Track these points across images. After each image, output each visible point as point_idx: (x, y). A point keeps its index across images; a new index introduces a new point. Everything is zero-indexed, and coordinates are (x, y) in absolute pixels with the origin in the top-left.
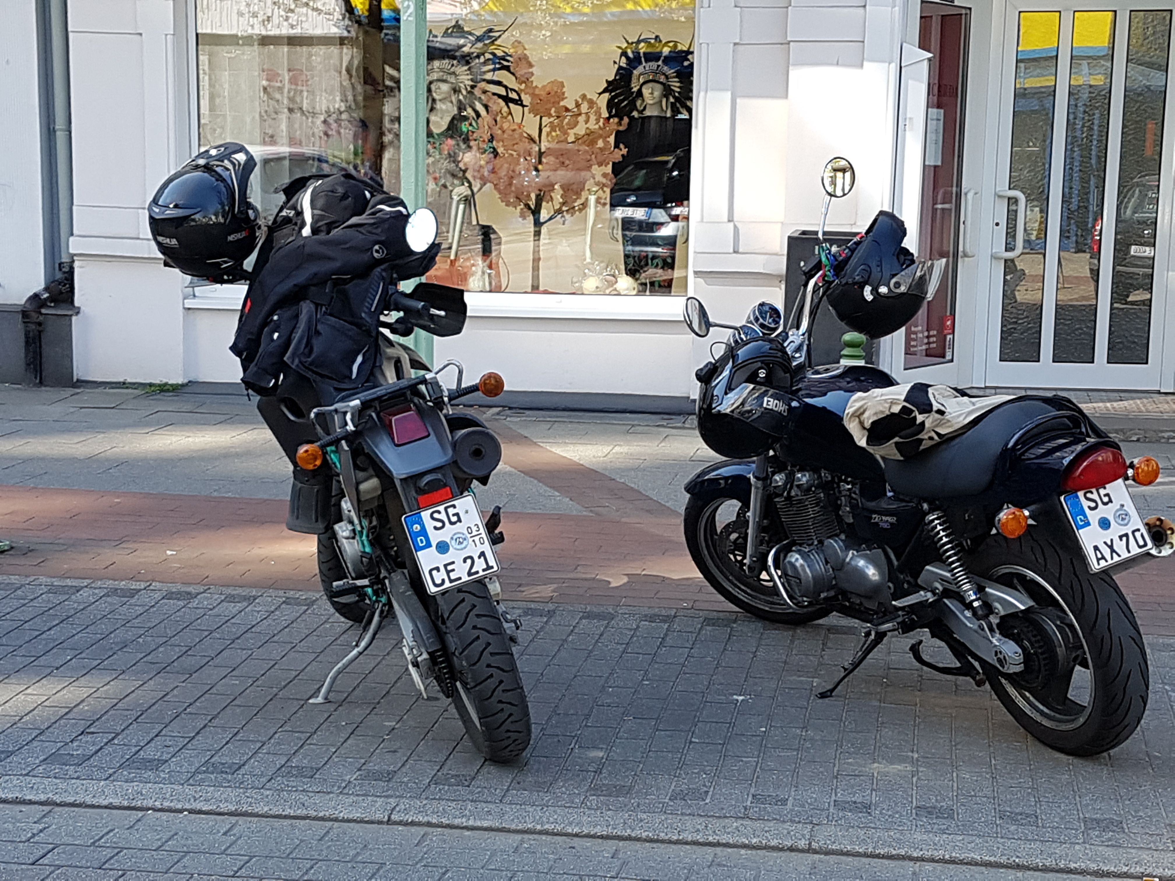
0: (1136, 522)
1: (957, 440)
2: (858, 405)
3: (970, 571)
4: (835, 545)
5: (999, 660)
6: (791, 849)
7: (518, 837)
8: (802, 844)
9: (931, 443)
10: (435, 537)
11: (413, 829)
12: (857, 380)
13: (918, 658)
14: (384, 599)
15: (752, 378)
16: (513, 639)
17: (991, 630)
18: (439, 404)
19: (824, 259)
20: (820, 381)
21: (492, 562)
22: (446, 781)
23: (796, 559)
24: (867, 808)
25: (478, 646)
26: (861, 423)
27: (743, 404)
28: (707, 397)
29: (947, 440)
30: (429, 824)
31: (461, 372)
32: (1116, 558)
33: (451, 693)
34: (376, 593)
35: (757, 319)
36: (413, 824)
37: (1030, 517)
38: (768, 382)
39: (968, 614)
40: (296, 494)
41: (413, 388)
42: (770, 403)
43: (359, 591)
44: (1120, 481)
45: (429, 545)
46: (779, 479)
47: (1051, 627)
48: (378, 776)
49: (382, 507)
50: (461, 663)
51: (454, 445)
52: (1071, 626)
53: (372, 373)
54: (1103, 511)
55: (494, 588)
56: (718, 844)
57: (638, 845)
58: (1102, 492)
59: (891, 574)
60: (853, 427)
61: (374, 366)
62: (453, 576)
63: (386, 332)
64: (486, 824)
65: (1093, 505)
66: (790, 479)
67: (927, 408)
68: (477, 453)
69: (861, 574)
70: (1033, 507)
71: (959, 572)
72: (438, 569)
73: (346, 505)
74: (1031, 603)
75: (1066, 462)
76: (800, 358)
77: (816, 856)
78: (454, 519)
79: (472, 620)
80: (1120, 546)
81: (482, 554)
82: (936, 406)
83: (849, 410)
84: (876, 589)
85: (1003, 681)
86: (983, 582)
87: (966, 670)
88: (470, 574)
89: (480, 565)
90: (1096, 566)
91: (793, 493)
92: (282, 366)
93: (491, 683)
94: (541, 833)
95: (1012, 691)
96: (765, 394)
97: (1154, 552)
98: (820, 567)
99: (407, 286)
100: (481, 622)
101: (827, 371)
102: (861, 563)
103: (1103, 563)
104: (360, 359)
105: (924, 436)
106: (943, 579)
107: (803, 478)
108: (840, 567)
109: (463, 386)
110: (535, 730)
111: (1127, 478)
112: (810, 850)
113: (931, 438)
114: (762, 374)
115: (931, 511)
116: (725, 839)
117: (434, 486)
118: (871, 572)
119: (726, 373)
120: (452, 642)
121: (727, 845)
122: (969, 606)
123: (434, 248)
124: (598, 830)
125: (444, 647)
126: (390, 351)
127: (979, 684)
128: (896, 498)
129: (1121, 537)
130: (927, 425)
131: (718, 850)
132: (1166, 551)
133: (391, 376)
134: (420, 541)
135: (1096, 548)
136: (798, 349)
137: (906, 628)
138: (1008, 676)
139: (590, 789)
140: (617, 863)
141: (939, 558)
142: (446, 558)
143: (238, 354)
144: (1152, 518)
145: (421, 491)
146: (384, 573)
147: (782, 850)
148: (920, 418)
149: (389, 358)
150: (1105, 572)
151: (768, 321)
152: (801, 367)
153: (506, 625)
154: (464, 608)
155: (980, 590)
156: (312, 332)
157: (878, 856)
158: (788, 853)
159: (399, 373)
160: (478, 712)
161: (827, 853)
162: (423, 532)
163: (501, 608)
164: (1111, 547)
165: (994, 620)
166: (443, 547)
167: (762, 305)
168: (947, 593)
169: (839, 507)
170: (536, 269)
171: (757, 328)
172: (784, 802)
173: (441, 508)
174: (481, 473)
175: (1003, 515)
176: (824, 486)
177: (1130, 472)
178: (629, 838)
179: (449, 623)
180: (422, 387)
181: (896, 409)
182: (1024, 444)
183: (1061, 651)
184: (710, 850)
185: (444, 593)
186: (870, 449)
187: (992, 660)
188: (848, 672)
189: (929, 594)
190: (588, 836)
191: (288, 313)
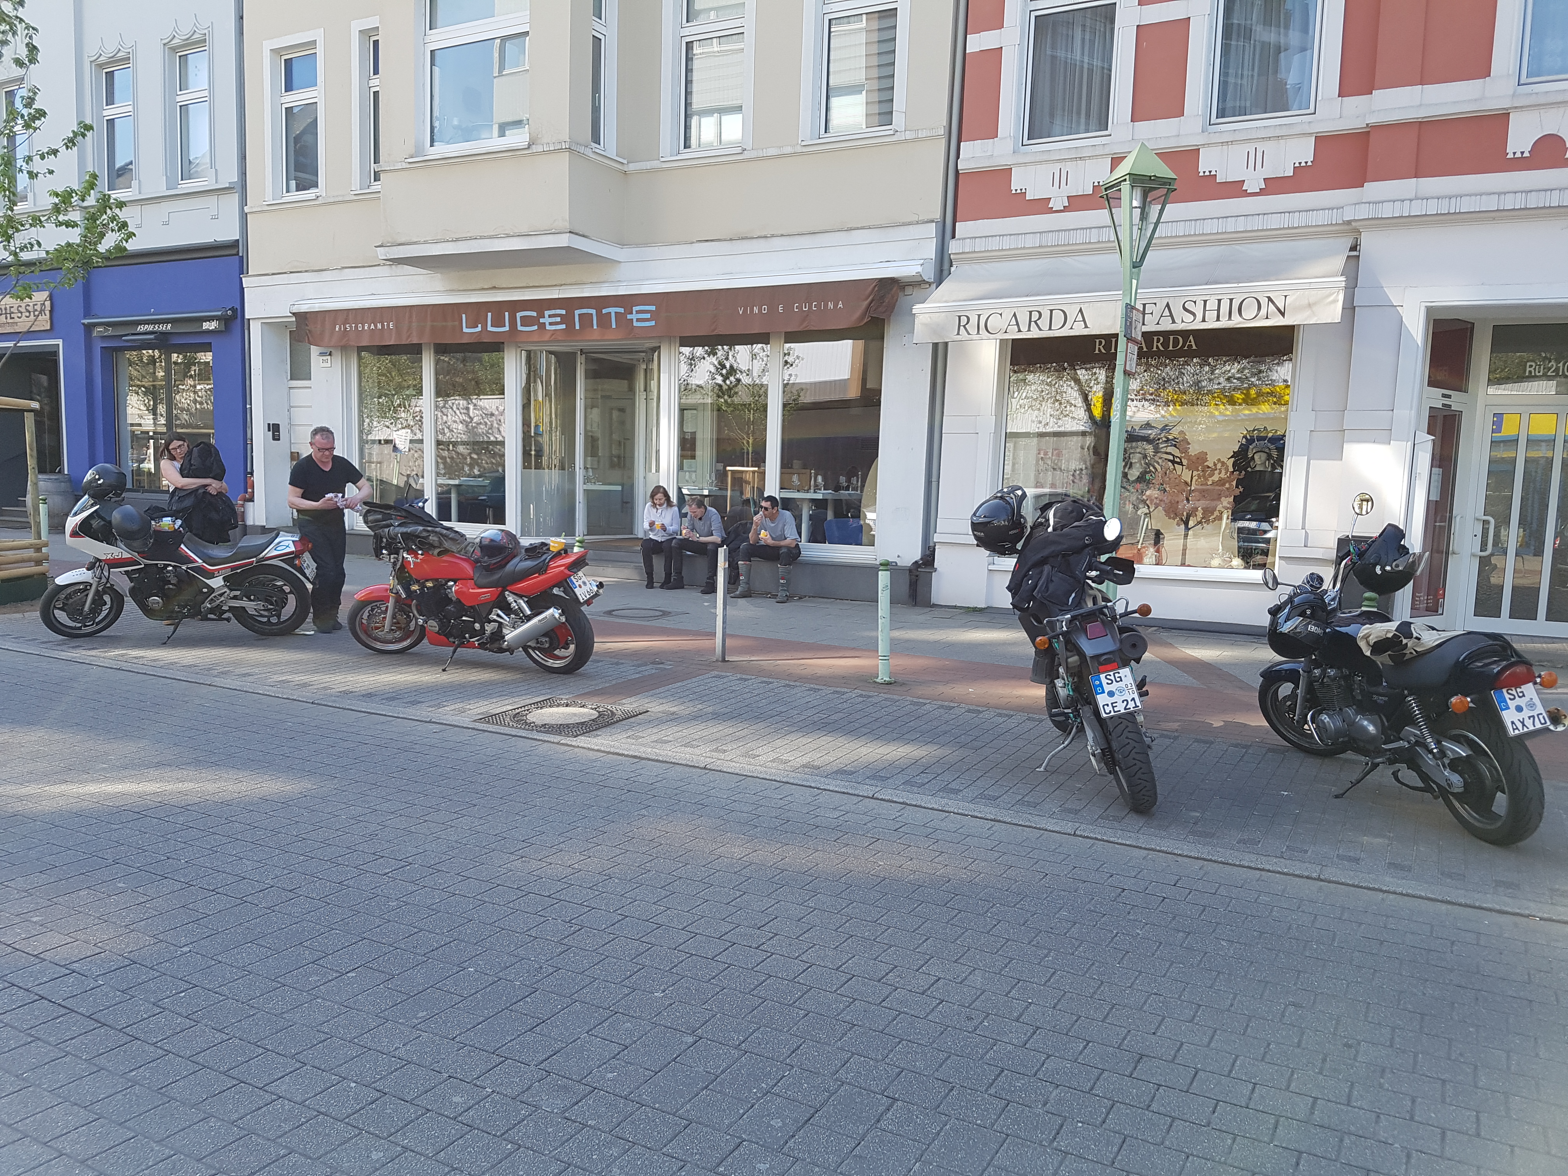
0: (1540, 709)
1: (1428, 655)
2: (1366, 632)
3: (1432, 732)
4: (1350, 711)
5: (1448, 784)
6: (1308, 877)
7: (1146, 852)
8: (1314, 875)
9: (1412, 656)
10: (1107, 688)
11: (1088, 840)
12: (1369, 618)
13: (1397, 779)
14: (1079, 720)
15: (1302, 614)
16: (1149, 747)
17: (1444, 766)
18: (1114, 619)
19: (1352, 550)
20: (1347, 618)
21: (1138, 704)
22: (1107, 818)
23: (1325, 718)
24: (1357, 860)
25: (1129, 748)
26: (1368, 643)
27: (1296, 628)
28: (1274, 623)
29: (1420, 655)
30: (1096, 839)
31: (1127, 603)
32: (1526, 730)
33: (1112, 772)
34: (1075, 716)
35: (1308, 582)
36: (1087, 837)
37: (1472, 701)
38: (1312, 616)
39: (1430, 756)
40: (1036, 663)
41: (1101, 611)
42: (1312, 628)
43: (1066, 715)
44: (1531, 684)
45: (1103, 692)
46: (1317, 672)
47: (1483, 768)
48: (1070, 811)
49: (1080, 672)
50: (1119, 756)
51: (1121, 641)
52: (1496, 768)
53: (1080, 603)
54: (1518, 701)
55: (1140, 718)
56: (1263, 870)
57: (1215, 865)
58: (1519, 690)
59: (1383, 730)
60: (1362, 644)
61: (1081, 598)
62: (1116, 709)
63: (1090, 582)
64: (1128, 843)
65: (1512, 697)
66: (1324, 672)
67: (1410, 636)
68: (1134, 646)
69: (1365, 729)
70: (1472, 696)
71: (1425, 732)
72: (1108, 705)
73: (1061, 670)
74: (1470, 753)
75: (1495, 671)
76: (1334, 605)
77: (1322, 883)
78: (1118, 679)
79: (1126, 734)
80: (1529, 723)
81: (1133, 699)
82: (1415, 635)
83: (1361, 635)
84: (1373, 739)
85: (1451, 797)
86: (1441, 738)
87: (1427, 789)
88: (1125, 709)
89: (1131, 705)
90: (1512, 733)
91: (1325, 680)
92: (1033, 598)
93: (1136, 768)
94: (1159, 851)
95: (1457, 804)
96: (1309, 624)
97: (1552, 727)
98: (1339, 724)
99: (1103, 558)
100: (1131, 735)
101: (1350, 612)
102: (1365, 723)
103: (1517, 732)
104: (1073, 595)
105: (1407, 651)
106: (1415, 735)
107: (1331, 672)
108: (1352, 724)
109: (1129, 610)
110: (1160, 798)
111: (1535, 683)
112: (1319, 879)
113: (1411, 653)
114: (1308, 612)
115: (1410, 695)
116: (1267, 867)
117: (1108, 662)
118: (1371, 728)
119: (1286, 610)
120: (1115, 745)
121: (1269, 871)
122: (1431, 752)
123: (1119, 538)
124: (1192, 854)
125: (1110, 747)
126: (1091, 592)
127: (1436, 798)
128: (1390, 686)
129: (1529, 718)
130: (1409, 645)
131: (1263, 873)
132: (1560, 728)
133: (1090, 604)
134: (1099, 690)
135: (1513, 723)
136: (1333, 599)
137: (1391, 762)
138: (1453, 794)
139: (1190, 832)
140: (1202, 872)
141: (1413, 722)
142: (1113, 700)
143: (1010, 591)
144: (1552, 708)
145: (1101, 664)
146: (1079, 707)
147: (1302, 877)
148: (1405, 641)
149: (1090, 595)
150: (1520, 737)
151: (1315, 583)
152: (1334, 610)
153: (1145, 739)
154: (1122, 727)
155: (1438, 743)
156: (1049, 580)
157: (1361, 887)
158: (1305, 880)
159: (1095, 602)
160: (1127, 782)
161: (1330, 882)
162: (1101, 685)
163: (1144, 730)
164: (1523, 723)
165: (1446, 761)
166: (1111, 694)
167: (1312, 574)
168: (1417, 743)
169: (1352, 690)
170: (1184, 554)
171: (1308, 587)
172: (1306, 852)
173: (1111, 673)
174: (1136, 656)
175: (1453, 700)
176: (1345, 678)
177: (1538, 680)
178: (1211, 860)
179: (1113, 734)
180: (1106, 610)
181: (1390, 635)
182: (1469, 659)
183: (1488, 782)
184: (1258, 872)
185: (1112, 717)
186: (1373, 657)
187: (1443, 784)
188: (1354, 785)
189: (1406, 743)
190: (1186, 856)
191: (1037, 570)
